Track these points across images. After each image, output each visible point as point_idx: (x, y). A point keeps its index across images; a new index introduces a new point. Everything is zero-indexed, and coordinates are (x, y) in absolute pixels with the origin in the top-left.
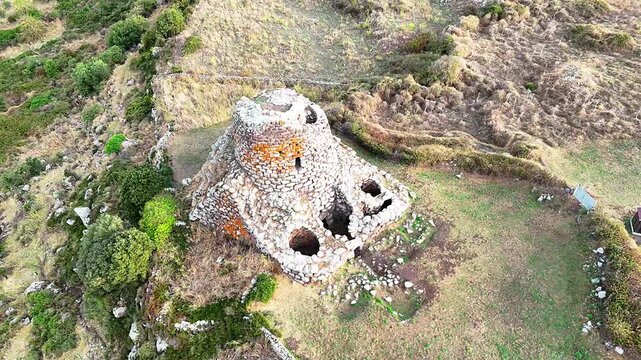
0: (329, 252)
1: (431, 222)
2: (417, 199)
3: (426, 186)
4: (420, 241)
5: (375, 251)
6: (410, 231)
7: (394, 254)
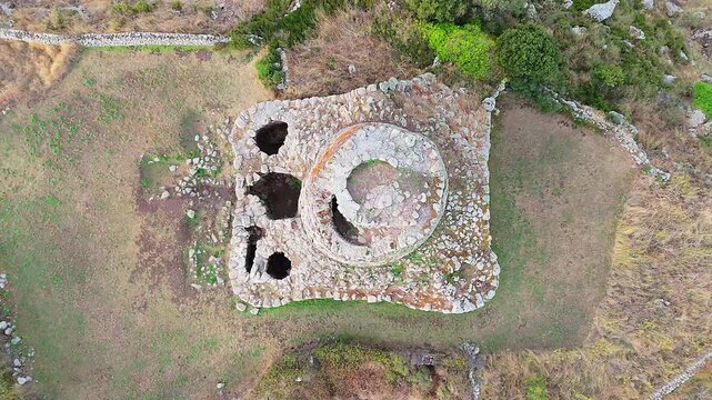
0: (247, 151)
1: (198, 287)
2: (233, 307)
3: (240, 337)
4: (191, 252)
5: (224, 205)
6: (212, 258)
7: (205, 219)
